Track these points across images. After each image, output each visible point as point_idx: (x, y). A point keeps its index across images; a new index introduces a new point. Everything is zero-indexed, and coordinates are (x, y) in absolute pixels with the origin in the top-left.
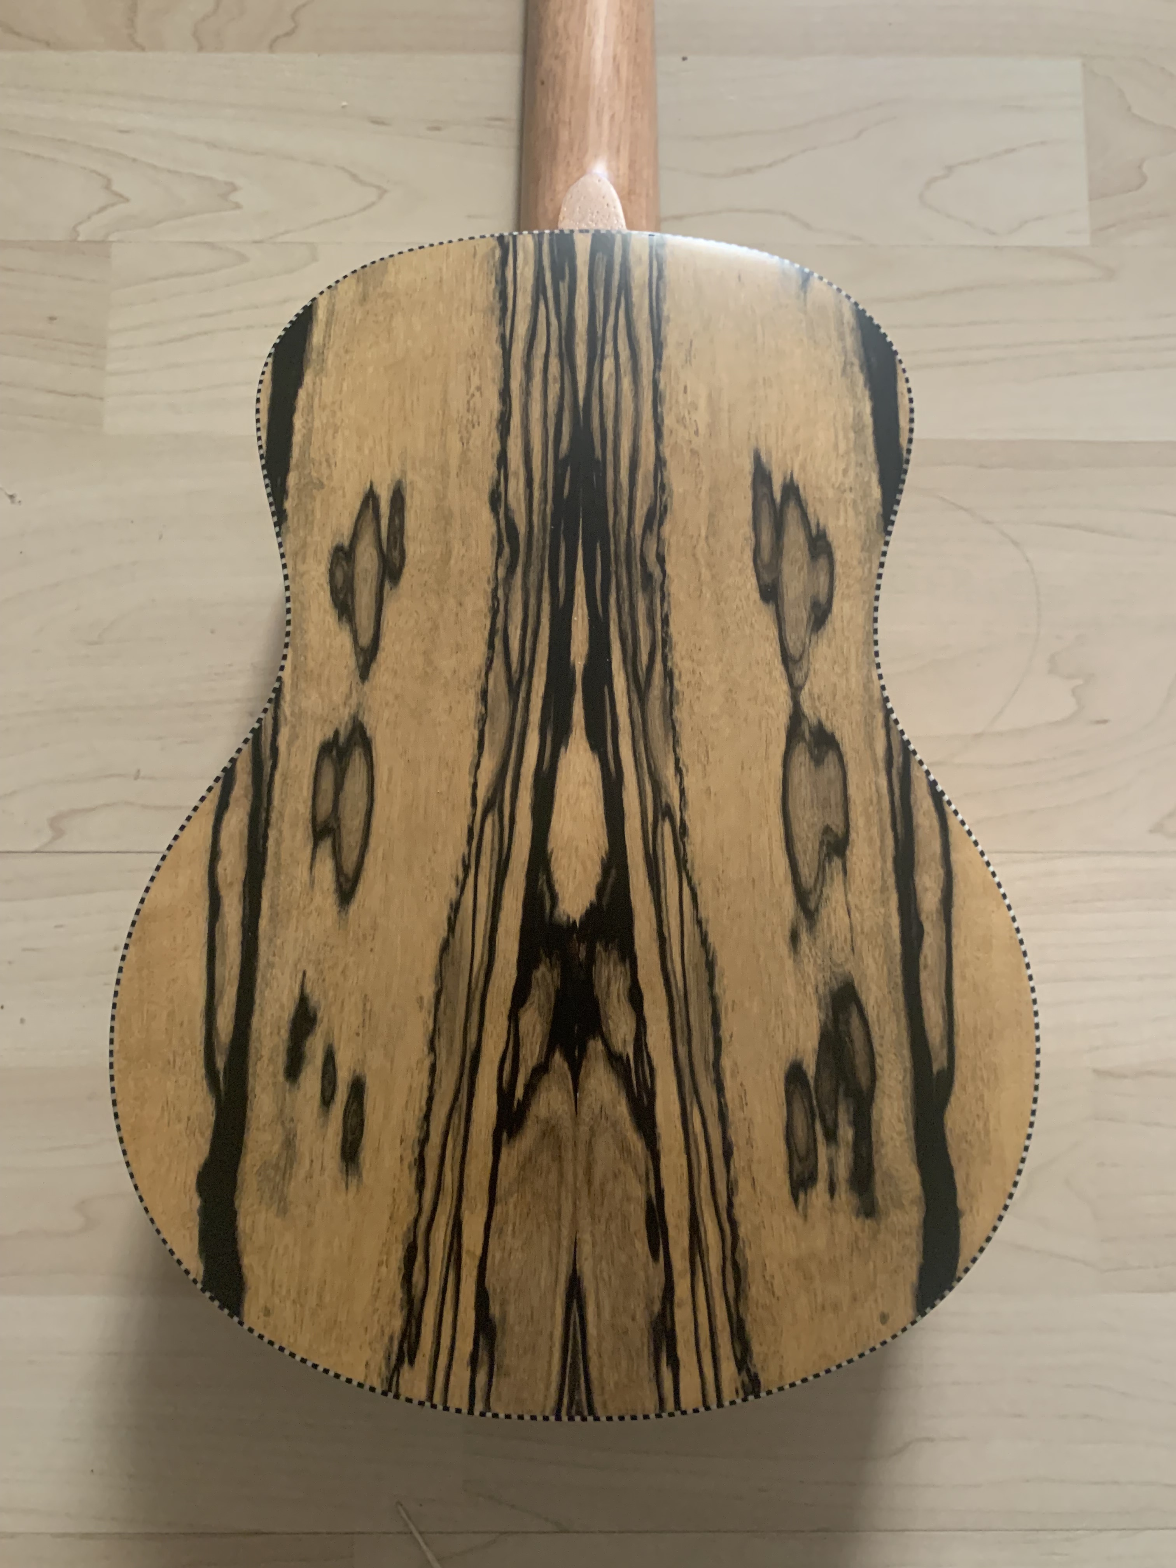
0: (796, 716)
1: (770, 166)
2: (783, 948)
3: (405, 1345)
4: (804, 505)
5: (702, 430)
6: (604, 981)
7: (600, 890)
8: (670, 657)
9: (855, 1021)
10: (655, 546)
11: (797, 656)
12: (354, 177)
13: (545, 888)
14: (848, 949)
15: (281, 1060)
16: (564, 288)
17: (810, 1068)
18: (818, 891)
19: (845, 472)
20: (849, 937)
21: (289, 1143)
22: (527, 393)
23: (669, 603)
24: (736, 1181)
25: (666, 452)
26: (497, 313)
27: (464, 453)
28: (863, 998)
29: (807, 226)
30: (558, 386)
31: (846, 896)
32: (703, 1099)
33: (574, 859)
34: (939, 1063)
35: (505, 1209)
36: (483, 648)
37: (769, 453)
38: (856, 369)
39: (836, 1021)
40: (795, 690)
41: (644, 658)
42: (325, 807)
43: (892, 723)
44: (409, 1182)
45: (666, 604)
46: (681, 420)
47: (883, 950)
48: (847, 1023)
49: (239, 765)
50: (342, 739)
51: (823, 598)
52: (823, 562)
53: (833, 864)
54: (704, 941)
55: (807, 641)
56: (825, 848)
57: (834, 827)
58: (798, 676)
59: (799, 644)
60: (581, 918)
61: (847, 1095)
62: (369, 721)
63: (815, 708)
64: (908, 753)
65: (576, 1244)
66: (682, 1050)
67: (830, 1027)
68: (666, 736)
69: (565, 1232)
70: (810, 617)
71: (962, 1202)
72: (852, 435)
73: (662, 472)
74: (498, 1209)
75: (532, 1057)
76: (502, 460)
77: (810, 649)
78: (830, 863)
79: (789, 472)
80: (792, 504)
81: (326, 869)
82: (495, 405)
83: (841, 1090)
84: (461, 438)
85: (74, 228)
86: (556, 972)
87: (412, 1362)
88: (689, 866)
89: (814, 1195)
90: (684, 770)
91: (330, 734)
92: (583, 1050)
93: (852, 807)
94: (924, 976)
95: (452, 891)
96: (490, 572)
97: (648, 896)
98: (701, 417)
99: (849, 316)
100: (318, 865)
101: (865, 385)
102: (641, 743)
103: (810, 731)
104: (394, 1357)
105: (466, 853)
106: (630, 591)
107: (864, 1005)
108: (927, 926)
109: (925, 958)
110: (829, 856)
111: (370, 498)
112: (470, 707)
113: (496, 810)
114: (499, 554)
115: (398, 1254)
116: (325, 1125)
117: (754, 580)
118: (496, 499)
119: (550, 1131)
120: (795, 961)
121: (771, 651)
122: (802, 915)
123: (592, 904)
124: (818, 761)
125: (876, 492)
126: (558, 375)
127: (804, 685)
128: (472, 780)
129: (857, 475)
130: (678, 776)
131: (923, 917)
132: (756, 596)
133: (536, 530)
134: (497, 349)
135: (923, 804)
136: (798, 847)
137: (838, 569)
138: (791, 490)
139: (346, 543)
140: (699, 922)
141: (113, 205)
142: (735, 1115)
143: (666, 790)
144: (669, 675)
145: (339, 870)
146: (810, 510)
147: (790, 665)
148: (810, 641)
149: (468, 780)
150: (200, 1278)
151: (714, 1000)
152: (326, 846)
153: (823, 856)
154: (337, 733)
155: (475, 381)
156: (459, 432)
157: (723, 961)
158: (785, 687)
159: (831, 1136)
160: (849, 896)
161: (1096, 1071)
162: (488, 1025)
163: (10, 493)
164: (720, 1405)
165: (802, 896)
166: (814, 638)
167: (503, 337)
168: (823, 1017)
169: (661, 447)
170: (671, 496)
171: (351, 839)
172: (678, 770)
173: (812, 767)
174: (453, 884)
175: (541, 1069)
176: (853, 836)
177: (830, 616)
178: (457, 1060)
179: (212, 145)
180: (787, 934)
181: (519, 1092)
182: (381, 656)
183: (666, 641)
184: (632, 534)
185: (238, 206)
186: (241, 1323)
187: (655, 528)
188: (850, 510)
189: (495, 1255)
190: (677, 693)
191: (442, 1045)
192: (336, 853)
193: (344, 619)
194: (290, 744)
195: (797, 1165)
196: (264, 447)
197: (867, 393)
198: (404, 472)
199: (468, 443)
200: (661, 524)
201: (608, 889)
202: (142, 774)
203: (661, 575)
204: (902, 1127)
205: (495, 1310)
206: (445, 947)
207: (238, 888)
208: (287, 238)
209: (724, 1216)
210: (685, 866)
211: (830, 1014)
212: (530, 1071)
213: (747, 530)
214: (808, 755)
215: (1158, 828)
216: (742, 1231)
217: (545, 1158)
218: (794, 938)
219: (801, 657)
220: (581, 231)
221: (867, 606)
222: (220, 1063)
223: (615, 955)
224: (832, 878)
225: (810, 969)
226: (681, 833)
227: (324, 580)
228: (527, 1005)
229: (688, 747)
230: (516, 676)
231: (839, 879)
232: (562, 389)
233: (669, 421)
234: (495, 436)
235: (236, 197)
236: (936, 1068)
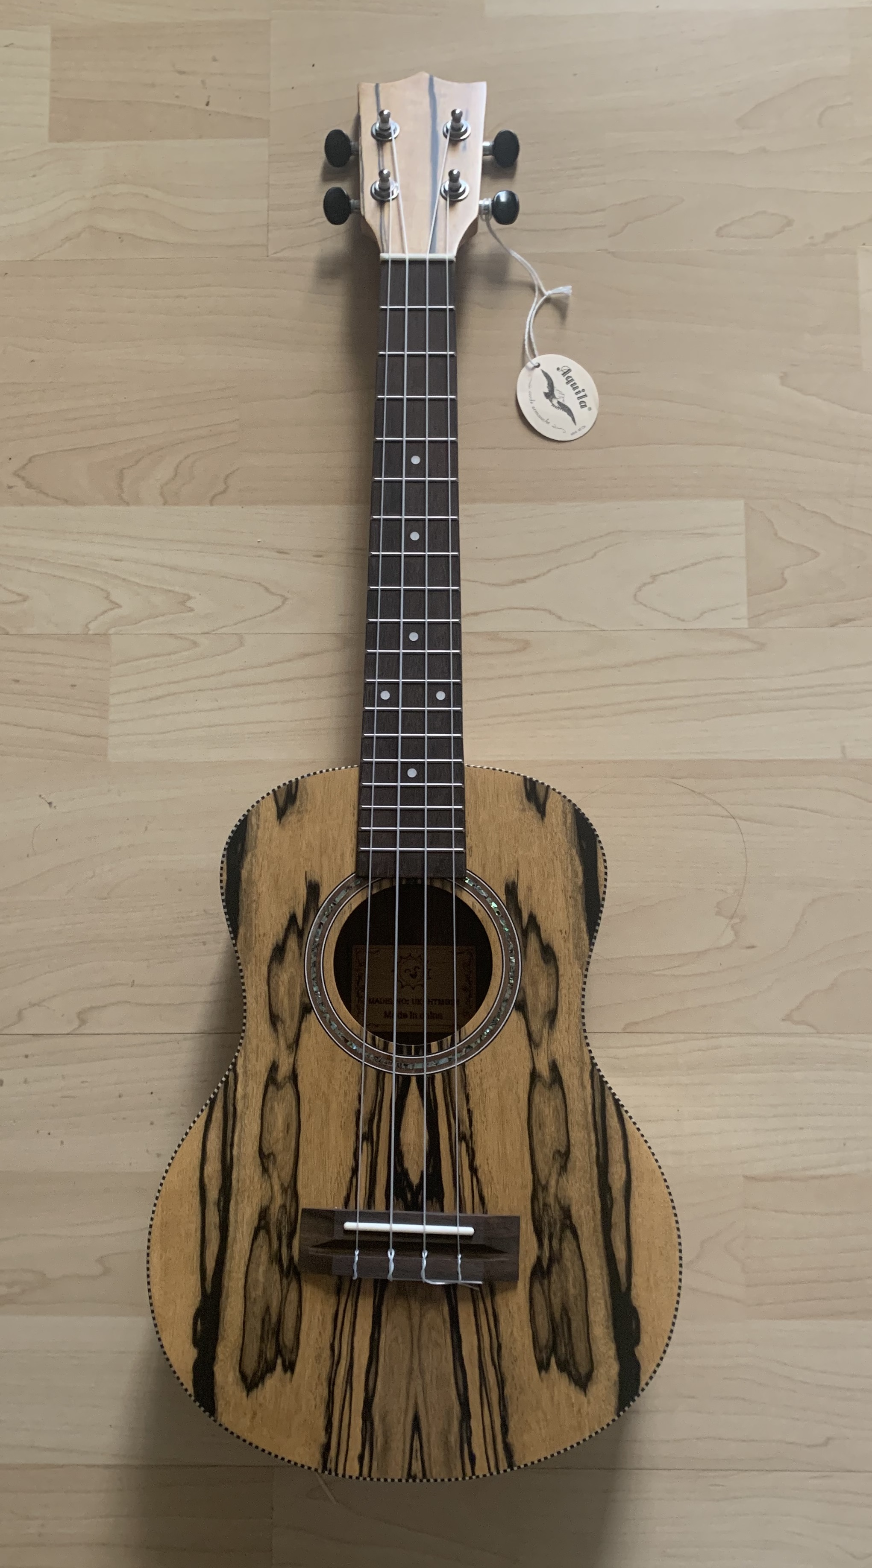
1: (535, 578)
12: (267, 589)
29: (560, 618)
85: (87, 626)
141: (112, 609)
161: (746, 1177)
163: (49, 802)
179: (174, 568)
185: (192, 610)
208: (224, 630)
215: (788, 1018)
235: (189, 604)
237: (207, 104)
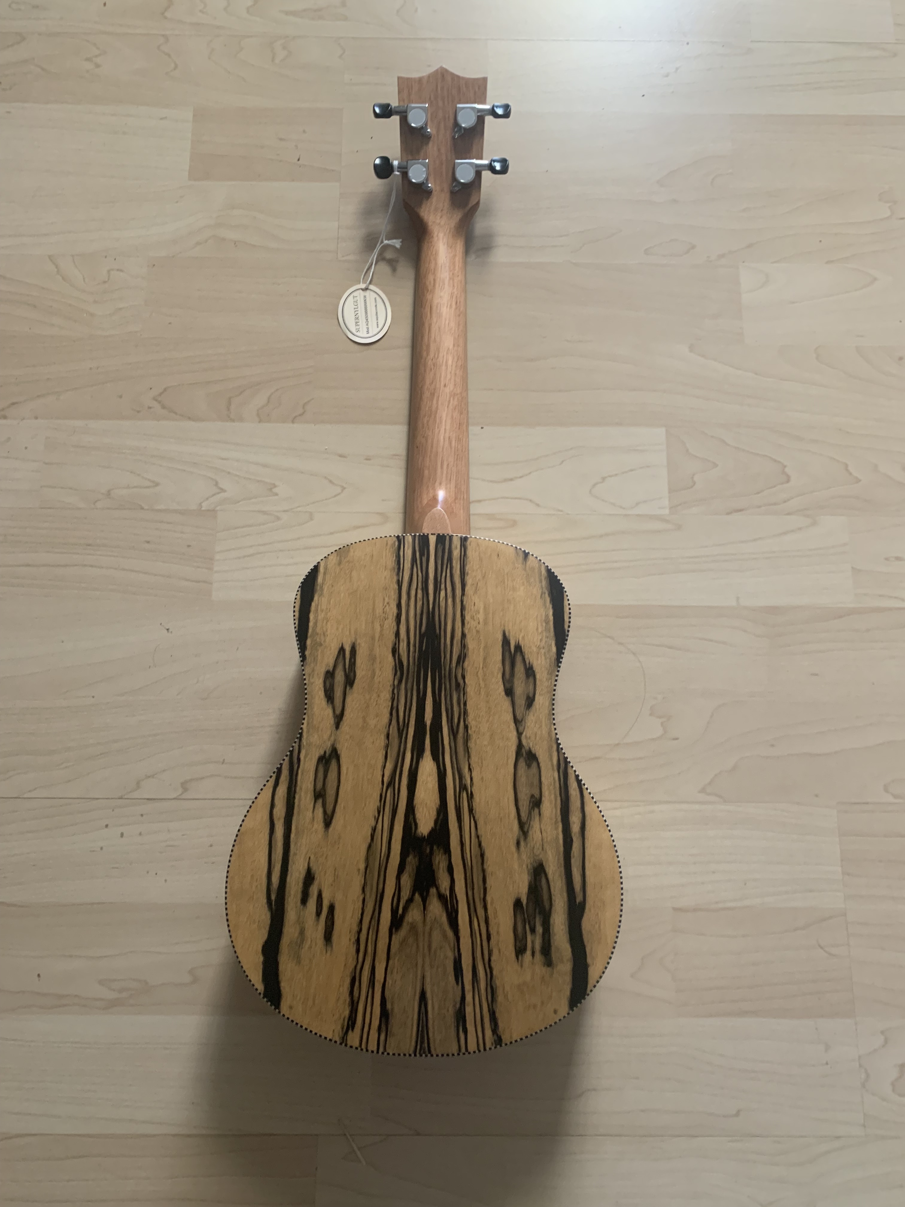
0: (520, 746)
1: (521, 477)
2: (513, 848)
3: (350, 1023)
4: (524, 655)
5: (481, 621)
6: (437, 862)
7: (436, 822)
8: (467, 720)
9: (544, 881)
10: (461, 672)
11: (520, 720)
12: (331, 481)
13: (412, 821)
14: (541, 848)
15: (299, 896)
16: (424, 559)
17: (524, 901)
18: (529, 823)
19: (541, 640)
20: (541, 844)
21: (302, 932)
22: (408, 605)
23: (467, 696)
24: (492, 950)
25: (466, 631)
26: (396, 570)
27: (381, 631)
28: (547, 870)
29: (538, 505)
30: (421, 603)
31: (540, 825)
32: (479, 914)
33: (425, 809)
34: (579, 899)
35: (395, 962)
36: (388, 715)
37: (509, 632)
38: (547, 595)
39: (535, 879)
40: (519, 734)
41: (456, 720)
42: (319, 785)
43: (560, 749)
44: (353, 949)
45: (465, 696)
46: (472, 618)
47: (555, 849)
48: (540, 881)
49: (283, 766)
50: (327, 755)
51: (531, 695)
52: (531, 680)
53: (535, 811)
54: (480, 845)
55: (525, 713)
56: (531, 804)
57: (535, 795)
58: (521, 729)
59: (521, 714)
60: (428, 835)
61: (540, 913)
62: (339, 747)
63: (528, 744)
64: (567, 763)
65: (423, 977)
66: (470, 893)
67: (533, 883)
68: (465, 754)
69: (419, 972)
70: (526, 702)
71: (589, 960)
72: (544, 624)
73: (464, 640)
74: (391, 962)
75: (406, 896)
76: (397, 634)
77: (526, 717)
78: (533, 811)
79: (517, 640)
80: (519, 654)
81: (319, 812)
82: (395, 610)
83: (537, 911)
84: (380, 625)
85: (200, 504)
86: (417, 859)
87: (353, 1030)
88: (474, 812)
89: (525, 957)
90: (472, 770)
91: (322, 753)
92: (428, 892)
93: (543, 785)
94: (573, 861)
95: (373, 823)
96: (391, 682)
97: (456, 825)
98: (481, 616)
99: (544, 572)
100: (316, 811)
101: (550, 602)
102: (454, 757)
103: (526, 753)
104: (345, 1028)
105: (379, 805)
106: (450, 690)
107: (547, 874)
108: (574, 839)
109: (574, 853)
110: (533, 808)
111: (342, 650)
112: (381, 741)
113: (392, 786)
114: (395, 674)
115: (348, 981)
116: (317, 925)
117: (502, 686)
118: (395, 651)
119: (413, 928)
120: (518, 854)
121: (509, 717)
122: (521, 833)
123: (432, 828)
124: (529, 766)
125: (554, 649)
126: (421, 598)
127: (523, 732)
128: (382, 773)
129: (546, 642)
130: (470, 771)
131: (573, 835)
132: (503, 693)
133: (411, 664)
134: (396, 587)
135: (573, 785)
136: (520, 804)
137: (538, 682)
138: (518, 648)
139: (331, 669)
140: (478, 837)
141: (218, 493)
142: (492, 922)
143: (464, 777)
144: (466, 727)
145: (325, 812)
146: (526, 657)
147: (518, 724)
148: (526, 713)
149: (380, 773)
150: (262, 993)
151: (484, 871)
152: (320, 801)
153: (530, 808)
154: (325, 752)
155: (387, 600)
156: (380, 622)
157: (487, 854)
158: (515, 733)
159: (533, 930)
160: (542, 825)
162: (387, 882)
163: (167, 628)
164: (485, 1049)
165: (521, 825)
166: (527, 712)
167: (398, 580)
168: (530, 878)
169: (464, 629)
170: (468, 650)
171: (330, 799)
172: (470, 769)
173: (527, 768)
174: (373, 819)
175: (410, 900)
176: (543, 799)
177: (534, 702)
178: (374, 896)
179: (265, 466)
180: (515, 842)
181: (400, 911)
182: (345, 718)
183: (465, 712)
184: (451, 666)
185: (277, 494)
186: (279, 1012)
187: (461, 663)
188: (543, 657)
189: (389, 981)
190: (470, 735)
191: (368, 890)
192: (324, 805)
193: (329, 703)
194: (305, 757)
195: (518, 944)
196: (297, 627)
197: (551, 606)
198: (356, 640)
199: (383, 626)
200: (463, 662)
201: (439, 822)
202: (226, 761)
203: (464, 684)
204: (562, 927)
205: (389, 1006)
206: (370, 847)
207: (282, 820)
208: (299, 509)
209: (487, 966)
210: (472, 812)
211: (533, 877)
212: (405, 902)
213: (499, 665)
214: (524, 763)
215: (703, 791)
216: (494, 973)
217: (411, 940)
218: (518, 843)
219: (522, 720)
220: (432, 534)
221: (550, 698)
222: (273, 897)
223: (442, 851)
224: (534, 818)
225: (524, 857)
226: (471, 797)
227: (322, 686)
228: (404, 872)
229: (474, 759)
230: (401, 728)
231: (537, 818)
232: (423, 604)
233: (468, 618)
234: (394, 624)
235: (275, 490)
236: (578, 901)
237: (299, 160)
